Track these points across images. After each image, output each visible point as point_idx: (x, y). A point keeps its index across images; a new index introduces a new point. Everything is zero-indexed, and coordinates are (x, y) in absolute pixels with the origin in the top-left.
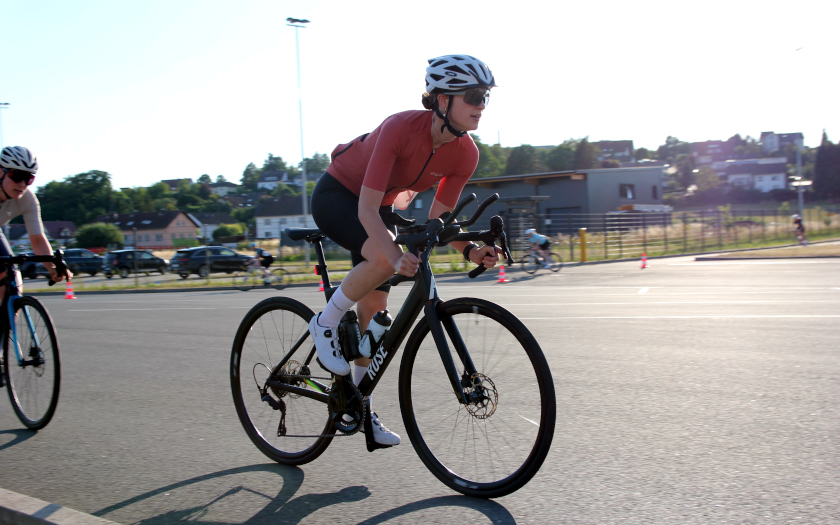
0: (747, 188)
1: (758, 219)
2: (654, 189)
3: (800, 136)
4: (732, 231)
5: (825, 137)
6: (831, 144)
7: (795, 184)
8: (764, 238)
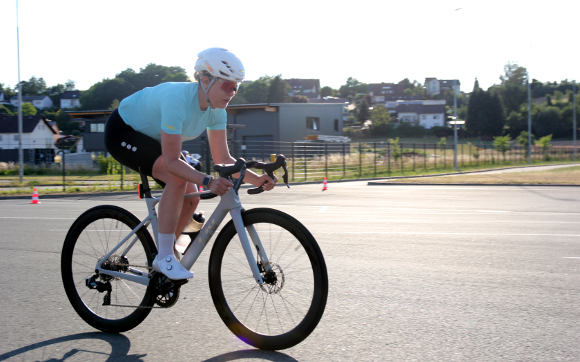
0: (413, 125)
1: (421, 151)
2: (336, 122)
3: (457, 83)
4: (399, 160)
5: (476, 83)
6: (481, 90)
7: (452, 123)
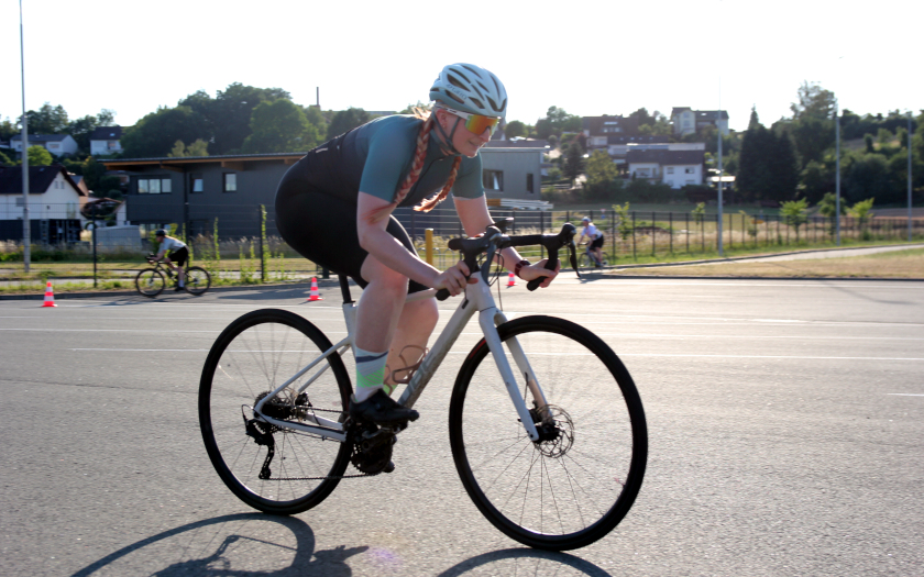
0: (653, 183)
1: (665, 224)
2: (530, 178)
3: (724, 115)
5: (754, 116)
6: (762, 127)
7: (715, 179)
8: (670, 250)
